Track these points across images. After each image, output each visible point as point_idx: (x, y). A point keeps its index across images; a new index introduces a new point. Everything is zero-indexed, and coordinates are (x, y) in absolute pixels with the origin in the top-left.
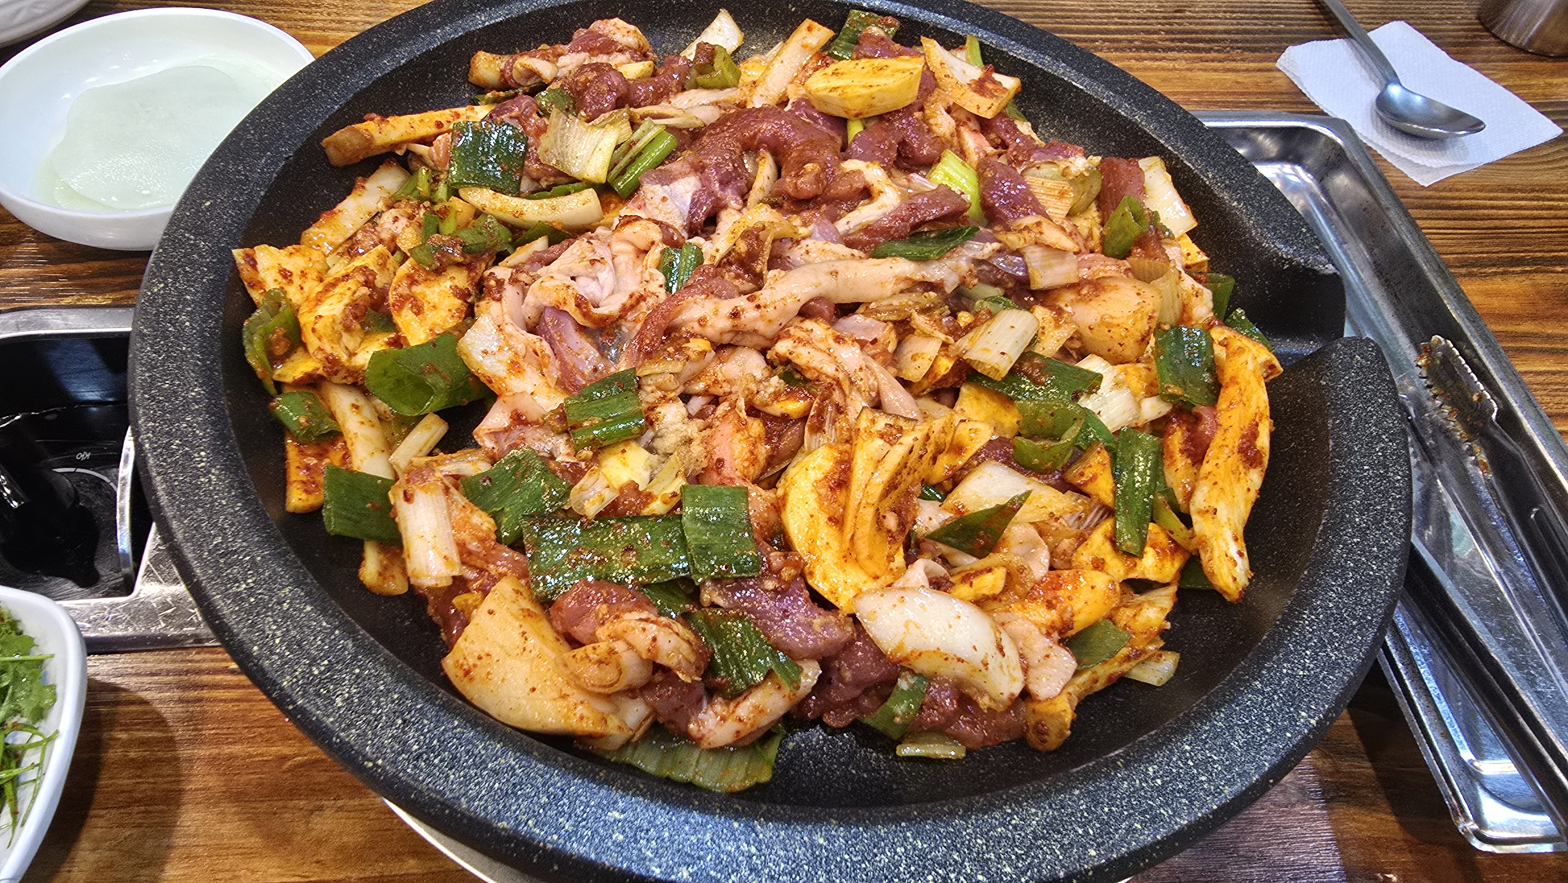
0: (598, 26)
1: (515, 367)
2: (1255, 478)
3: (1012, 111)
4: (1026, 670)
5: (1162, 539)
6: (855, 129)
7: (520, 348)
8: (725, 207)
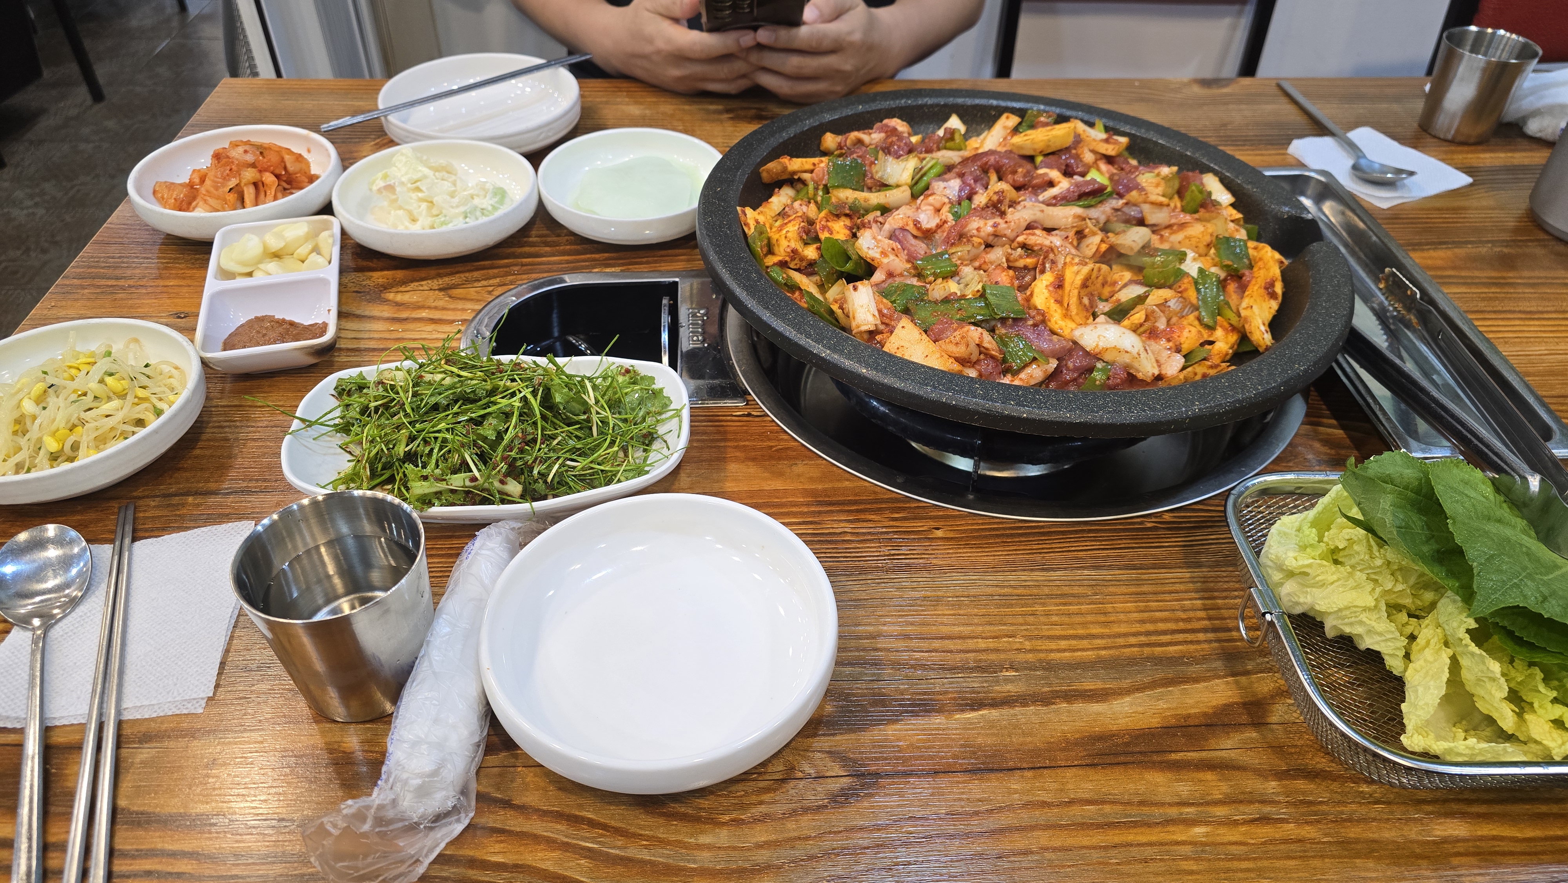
0: (886, 121)
1: (884, 254)
2: (1274, 305)
3: (1126, 154)
4: (1159, 366)
5: (1226, 324)
6: (1039, 159)
7: (886, 247)
8: (976, 193)
